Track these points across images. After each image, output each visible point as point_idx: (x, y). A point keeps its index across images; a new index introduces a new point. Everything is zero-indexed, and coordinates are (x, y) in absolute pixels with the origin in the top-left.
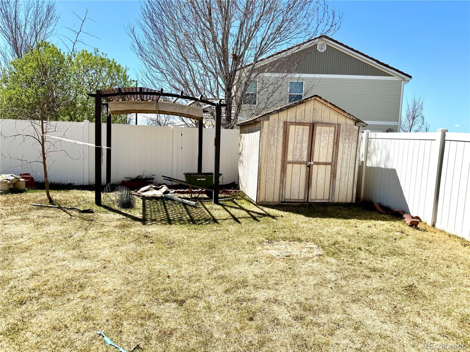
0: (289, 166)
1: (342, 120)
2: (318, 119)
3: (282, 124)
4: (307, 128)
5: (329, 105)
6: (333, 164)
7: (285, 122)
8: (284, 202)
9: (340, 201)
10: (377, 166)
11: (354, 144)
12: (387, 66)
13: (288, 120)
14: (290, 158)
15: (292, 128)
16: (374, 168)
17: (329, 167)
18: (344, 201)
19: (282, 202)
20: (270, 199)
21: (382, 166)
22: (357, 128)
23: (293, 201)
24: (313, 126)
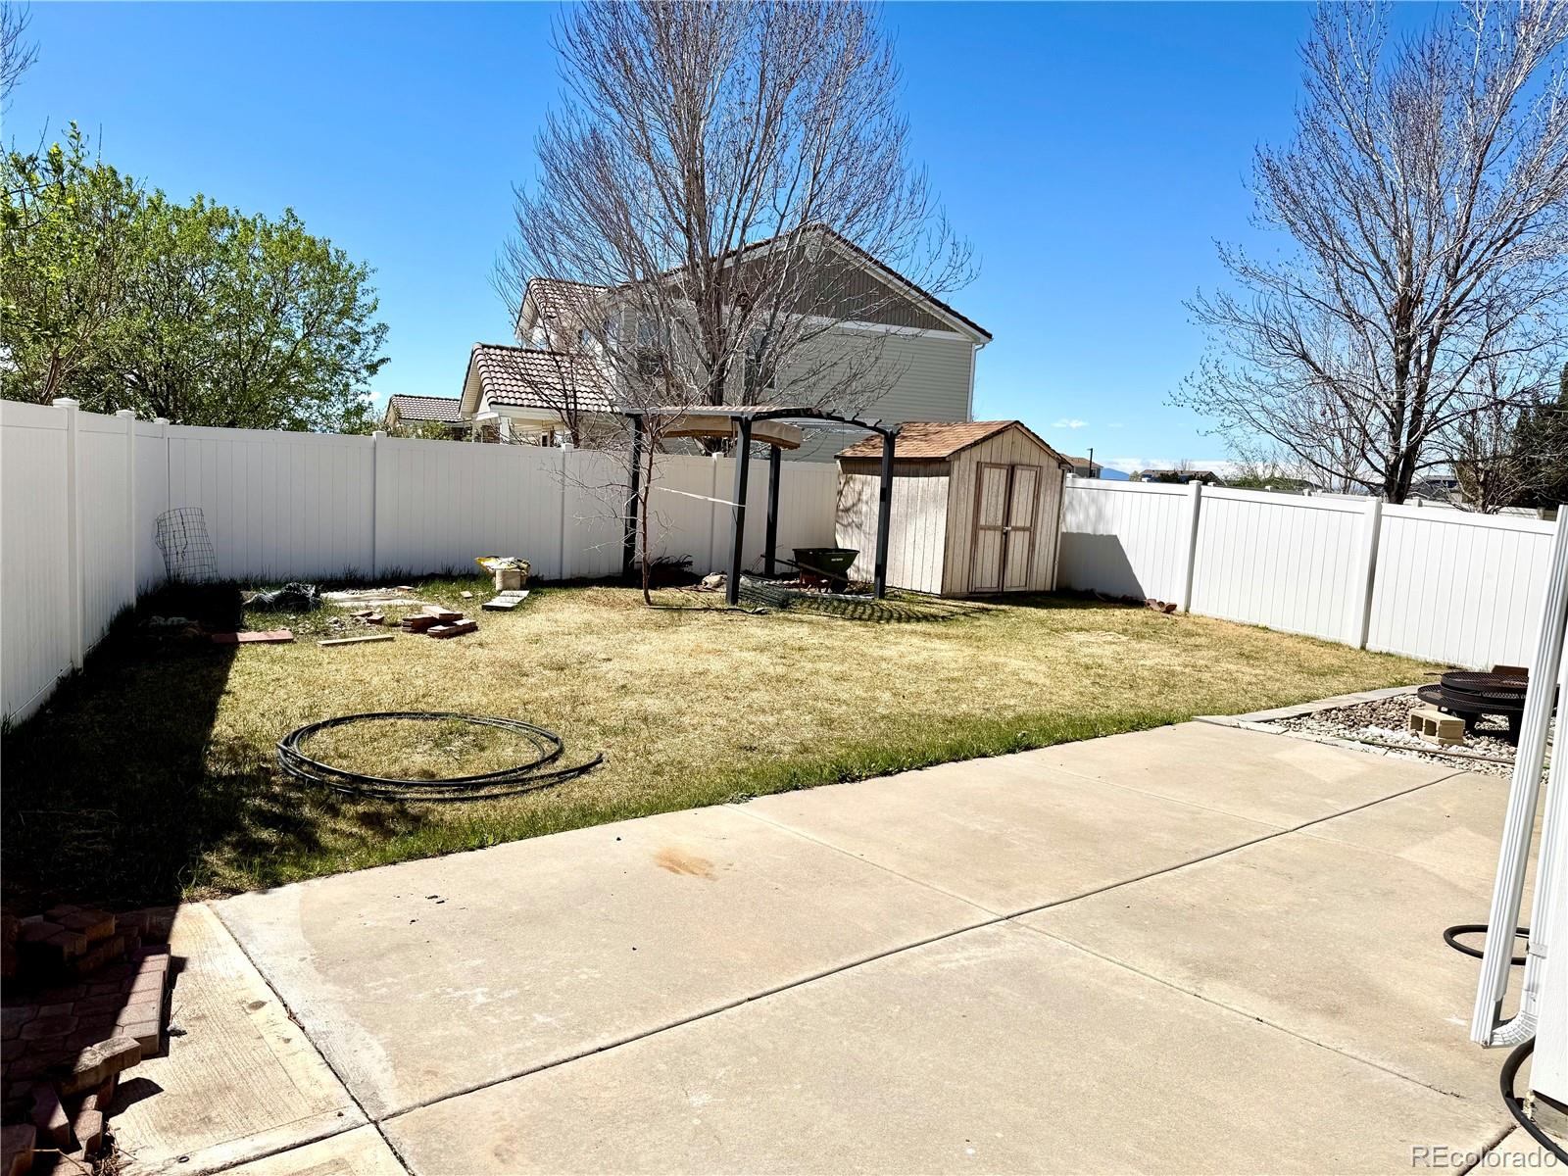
0: (981, 533)
1: (1044, 460)
2: (1016, 459)
3: (974, 467)
4: (1004, 472)
5: (1031, 437)
6: (1031, 530)
7: (978, 463)
8: (975, 593)
9: (1038, 589)
10: (1080, 531)
11: (1057, 497)
12: (947, 309)
13: (982, 460)
14: (982, 522)
15: (987, 471)
16: (1072, 534)
17: (1027, 534)
18: (1042, 589)
19: (971, 593)
20: (956, 589)
21: (1089, 530)
22: (1060, 472)
23: (985, 590)
24: (1012, 470)
